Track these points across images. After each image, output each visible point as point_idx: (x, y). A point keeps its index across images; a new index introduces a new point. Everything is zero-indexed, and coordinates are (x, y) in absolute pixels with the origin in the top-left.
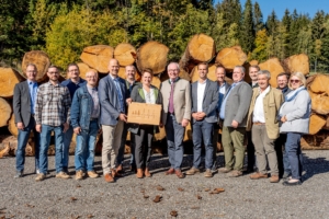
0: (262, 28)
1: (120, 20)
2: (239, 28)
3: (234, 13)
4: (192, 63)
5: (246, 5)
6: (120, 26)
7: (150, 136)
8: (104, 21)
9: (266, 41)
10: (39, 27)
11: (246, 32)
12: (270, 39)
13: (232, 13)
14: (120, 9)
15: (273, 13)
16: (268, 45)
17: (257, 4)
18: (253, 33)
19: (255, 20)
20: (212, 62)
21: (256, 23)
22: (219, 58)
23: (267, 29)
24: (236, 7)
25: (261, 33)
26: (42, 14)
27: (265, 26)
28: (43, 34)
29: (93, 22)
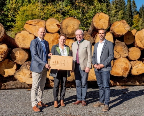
0: (136, 14)
1: (58, 8)
2: (124, 14)
3: (121, 6)
4: (95, 31)
5: (128, 1)
6: (58, 12)
7: (64, 79)
8: (49, 9)
9: (139, 21)
10: (12, 12)
11: (128, 16)
12: (141, 20)
13: (120, 6)
14: (58, 3)
15: (143, 6)
16: (140, 23)
17: (134, 1)
18: (132, 16)
19: (133, 10)
20: (108, 30)
21: (133, 11)
22: (112, 28)
23: (140, 14)
24: (122, 2)
25: (136, 16)
26: (14, 5)
27: (138, 13)
28: (14, 16)
29: (42, 10)
